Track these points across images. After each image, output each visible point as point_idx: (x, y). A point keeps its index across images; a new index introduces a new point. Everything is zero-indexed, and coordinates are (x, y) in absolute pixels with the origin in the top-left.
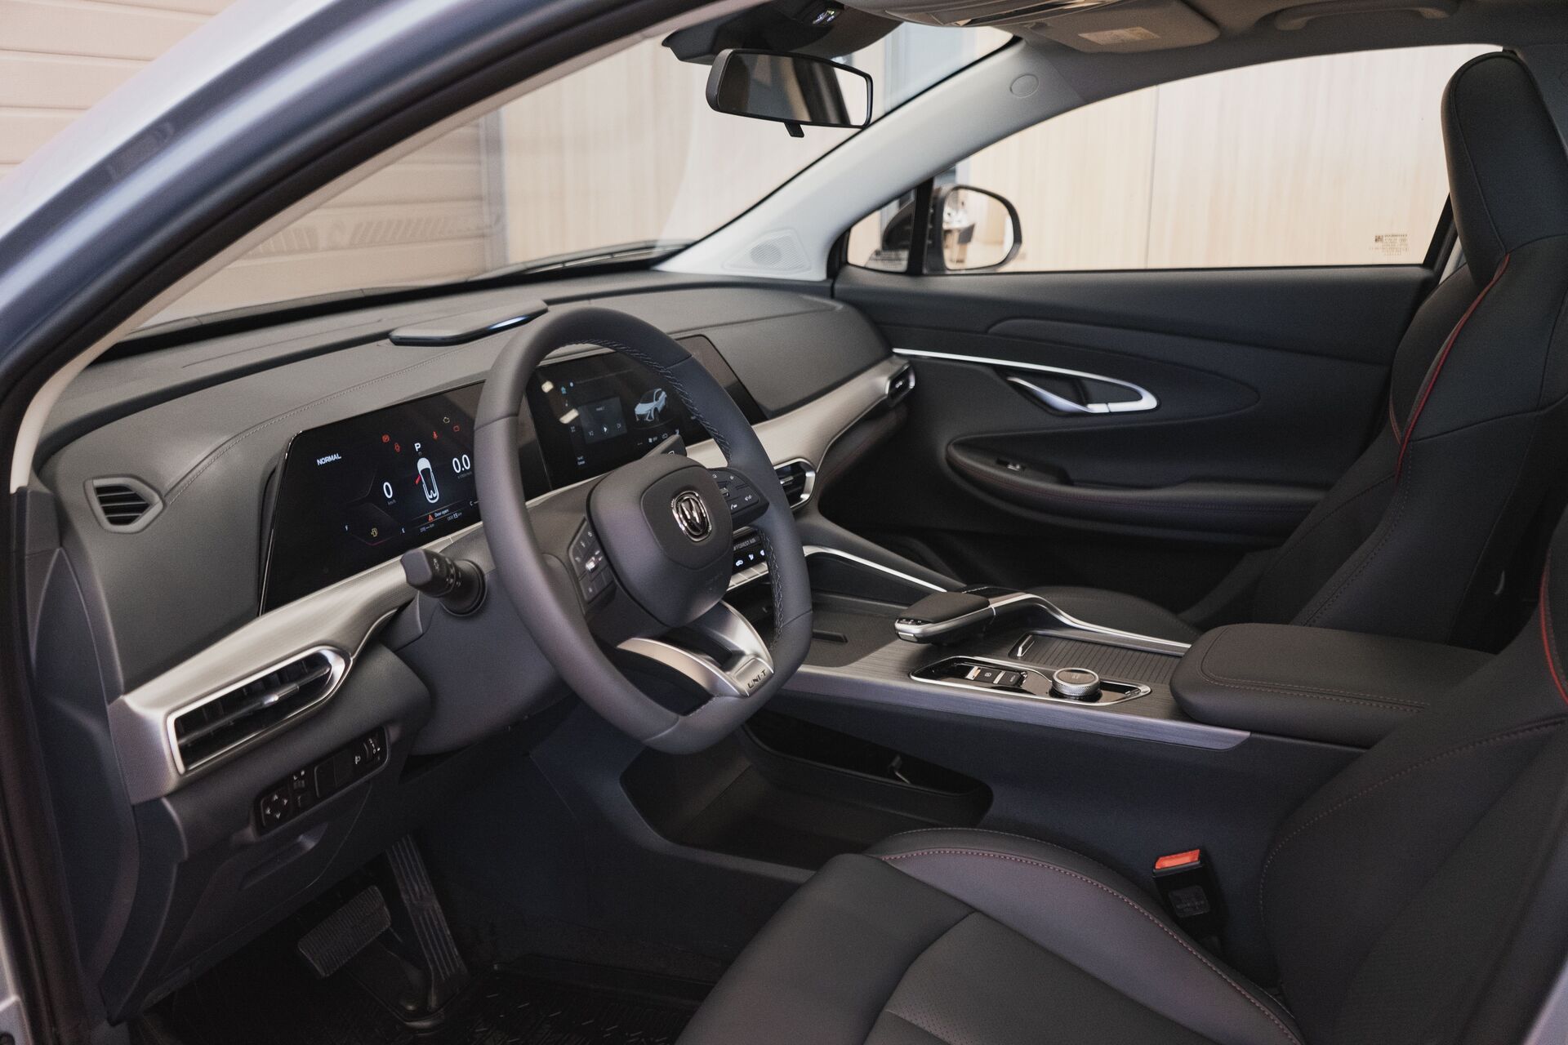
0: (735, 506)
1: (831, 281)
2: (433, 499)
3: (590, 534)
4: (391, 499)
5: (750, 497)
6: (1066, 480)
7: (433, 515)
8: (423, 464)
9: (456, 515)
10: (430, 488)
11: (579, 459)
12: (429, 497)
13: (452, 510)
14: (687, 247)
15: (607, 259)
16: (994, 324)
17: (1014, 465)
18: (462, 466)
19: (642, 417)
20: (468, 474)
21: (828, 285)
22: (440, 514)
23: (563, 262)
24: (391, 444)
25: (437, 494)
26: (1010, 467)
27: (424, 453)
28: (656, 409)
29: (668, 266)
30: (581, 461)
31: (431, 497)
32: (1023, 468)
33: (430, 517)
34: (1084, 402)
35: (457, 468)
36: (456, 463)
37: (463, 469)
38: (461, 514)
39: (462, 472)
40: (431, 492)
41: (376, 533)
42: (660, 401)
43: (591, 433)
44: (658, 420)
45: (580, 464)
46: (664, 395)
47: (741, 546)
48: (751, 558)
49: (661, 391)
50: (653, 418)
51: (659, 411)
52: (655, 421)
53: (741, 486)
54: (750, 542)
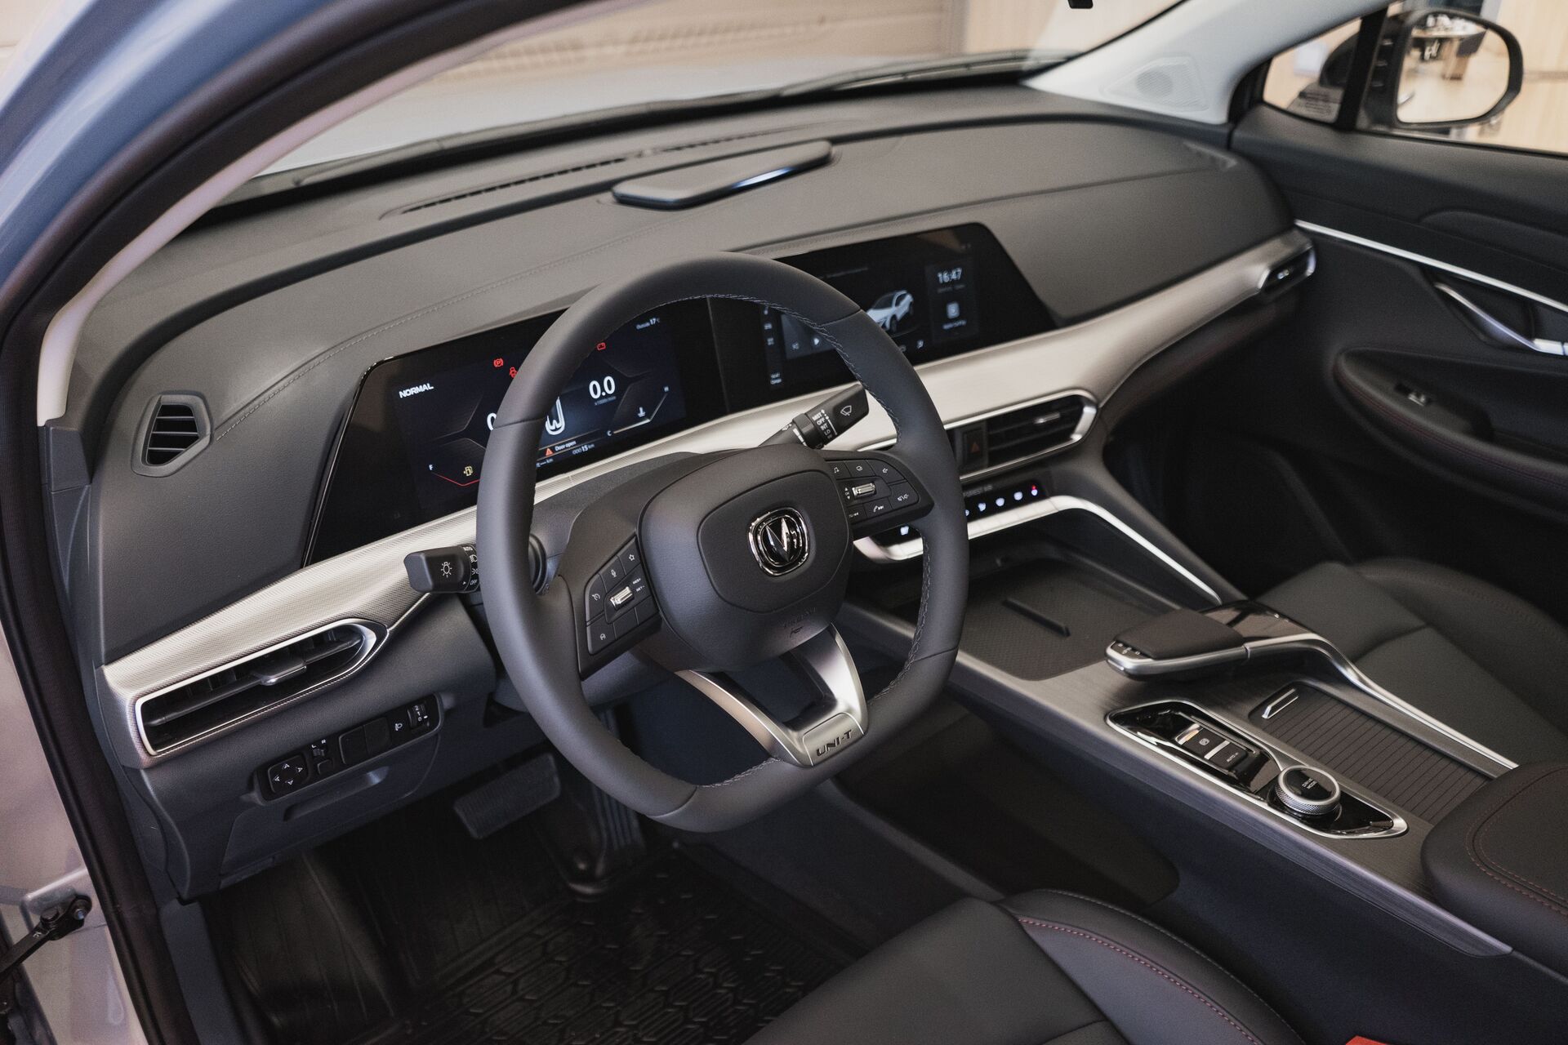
0: (882, 507)
1: (1231, 125)
2: (556, 429)
3: (632, 557)
5: (906, 497)
6: (1483, 430)
7: (553, 449)
9: (585, 448)
10: (553, 417)
11: (773, 376)
12: (549, 428)
13: (580, 441)
14: (1070, 59)
15: (962, 72)
16: (1432, 212)
17: (1418, 396)
18: (603, 389)
20: (610, 399)
21: (1225, 131)
22: (563, 447)
23: (904, 74)
24: (505, 368)
25: (562, 424)
26: (1412, 398)
28: (894, 317)
29: (1040, 83)
30: (776, 378)
31: (554, 428)
32: (1429, 402)
33: (549, 452)
34: (1530, 336)
35: (596, 393)
36: (595, 387)
37: (604, 394)
38: (593, 446)
39: (601, 397)
40: (554, 421)
41: (471, 472)
42: (902, 306)
43: (795, 346)
44: (894, 329)
45: (774, 382)
46: (908, 298)
47: (971, 493)
48: (982, 507)
49: (905, 294)
50: (889, 327)
51: (898, 319)
52: (891, 331)
53: (895, 483)
54: (985, 489)
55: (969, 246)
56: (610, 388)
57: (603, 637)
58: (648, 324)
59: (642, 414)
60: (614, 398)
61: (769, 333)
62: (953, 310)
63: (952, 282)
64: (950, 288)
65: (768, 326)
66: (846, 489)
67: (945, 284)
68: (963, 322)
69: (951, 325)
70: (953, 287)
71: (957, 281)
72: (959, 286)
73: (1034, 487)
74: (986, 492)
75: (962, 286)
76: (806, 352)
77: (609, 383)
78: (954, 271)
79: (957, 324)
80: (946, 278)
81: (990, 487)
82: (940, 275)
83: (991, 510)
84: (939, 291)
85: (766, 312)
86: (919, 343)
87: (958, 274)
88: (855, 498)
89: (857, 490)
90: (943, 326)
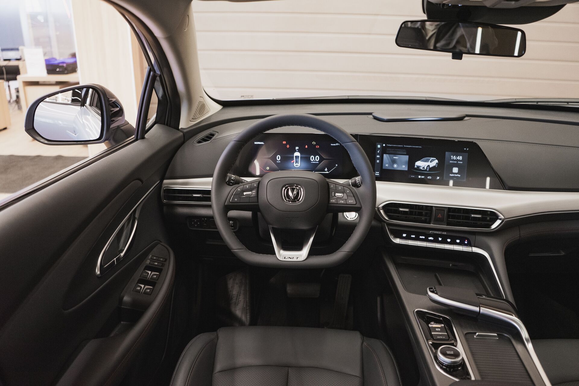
0: (343, 202)
3: (255, 185)
4: (279, 161)
8: (297, 154)
11: (376, 172)
12: (295, 164)
18: (315, 159)
19: (418, 167)
20: (316, 162)
24: (286, 145)
25: (299, 165)
27: (299, 151)
28: (429, 166)
31: (296, 165)
36: (312, 158)
37: (315, 160)
39: (314, 161)
40: (297, 163)
41: (268, 169)
42: (434, 163)
43: (387, 165)
44: (428, 170)
45: (376, 174)
46: (436, 161)
47: (436, 232)
48: (440, 239)
49: (435, 160)
50: (425, 169)
51: (430, 167)
52: (426, 170)
53: (350, 196)
54: (443, 233)
55: (468, 149)
57: (236, 200)
58: (335, 145)
59: (326, 170)
60: (318, 162)
61: (378, 159)
62: (455, 170)
63: (457, 160)
64: (456, 162)
65: (378, 156)
66: (333, 193)
67: (453, 160)
68: (459, 176)
69: (453, 175)
70: (457, 162)
71: (460, 161)
72: (460, 162)
73: (466, 241)
74: (443, 235)
75: (461, 163)
76: (391, 168)
77: (317, 158)
78: (459, 157)
79: (456, 175)
80: (455, 158)
81: (445, 233)
82: (452, 156)
83: (444, 242)
84: (451, 162)
85: (378, 152)
86: (438, 177)
87: (460, 158)
88: (335, 196)
89: (337, 194)
90: (450, 175)
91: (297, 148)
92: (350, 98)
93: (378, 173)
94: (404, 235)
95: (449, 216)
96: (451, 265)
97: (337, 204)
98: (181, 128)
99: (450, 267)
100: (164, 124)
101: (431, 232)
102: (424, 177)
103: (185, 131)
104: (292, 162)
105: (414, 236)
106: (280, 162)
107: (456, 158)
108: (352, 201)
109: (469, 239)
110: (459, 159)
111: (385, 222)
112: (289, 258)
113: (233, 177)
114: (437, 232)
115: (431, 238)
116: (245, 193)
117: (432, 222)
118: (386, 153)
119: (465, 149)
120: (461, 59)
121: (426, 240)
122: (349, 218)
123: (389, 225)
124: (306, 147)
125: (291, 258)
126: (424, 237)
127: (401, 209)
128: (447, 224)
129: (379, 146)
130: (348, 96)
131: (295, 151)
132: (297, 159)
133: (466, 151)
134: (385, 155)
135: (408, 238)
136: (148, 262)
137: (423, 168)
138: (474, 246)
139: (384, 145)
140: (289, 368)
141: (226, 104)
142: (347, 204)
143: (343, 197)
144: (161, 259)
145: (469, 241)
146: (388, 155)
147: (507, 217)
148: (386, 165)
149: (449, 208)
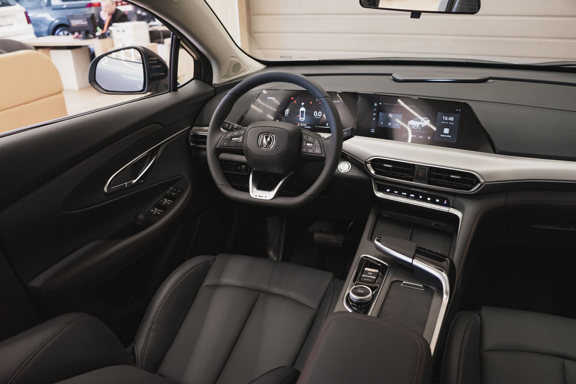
0: (311, 151)
2: (302, 120)
7: (300, 124)
8: (303, 109)
9: (308, 127)
10: (302, 116)
11: (372, 130)
12: (300, 119)
13: (307, 125)
18: (318, 114)
19: (411, 125)
20: (319, 118)
22: (302, 125)
24: (294, 100)
25: (304, 119)
27: (304, 106)
28: (421, 125)
30: (373, 131)
33: (298, 125)
35: (315, 115)
36: (316, 113)
37: (318, 116)
38: (311, 128)
39: (317, 116)
40: (302, 118)
42: (426, 123)
44: (420, 129)
45: (372, 131)
46: (428, 121)
47: (417, 190)
48: (421, 197)
49: (427, 119)
50: (417, 128)
51: (422, 127)
52: (418, 130)
53: (317, 146)
54: (424, 191)
55: (460, 110)
56: (320, 115)
57: (225, 144)
58: (336, 102)
59: (327, 125)
60: (320, 118)
61: (374, 116)
62: (446, 131)
63: (449, 121)
64: (447, 123)
65: (374, 114)
66: (305, 143)
67: (445, 121)
68: (450, 137)
69: (444, 136)
70: (449, 123)
71: (451, 121)
72: (451, 123)
73: (446, 201)
74: (424, 193)
75: (453, 124)
76: (385, 126)
77: (320, 113)
78: (450, 117)
79: (447, 136)
80: (446, 119)
81: (426, 192)
82: (444, 117)
83: (424, 200)
84: (442, 122)
85: (375, 110)
86: (429, 137)
87: (452, 119)
88: (306, 146)
89: (308, 144)
90: (441, 135)
91: (303, 104)
92: (388, 59)
93: (374, 130)
94: (388, 190)
95: (430, 175)
96: (433, 224)
97: (307, 153)
98: (214, 84)
99: (432, 226)
100: (201, 80)
101: (412, 189)
102: (415, 136)
103: (216, 86)
104: (298, 116)
105: (397, 192)
106: (288, 116)
107: (448, 119)
108: (318, 151)
109: (448, 200)
110: (450, 120)
111: (372, 177)
112: (259, 196)
113: (236, 126)
114: (419, 190)
115: (412, 195)
116: (233, 139)
117: (414, 180)
118: (382, 112)
119: (457, 110)
120: (419, 17)
121: (408, 197)
122: (343, 171)
123: (376, 179)
124: (311, 103)
125: (261, 197)
126: (406, 194)
127: (385, 165)
128: (428, 183)
129: (376, 105)
130: (387, 58)
131: (301, 106)
132: (303, 114)
133: (458, 112)
134: (380, 113)
135: (391, 193)
136: (168, 192)
137: (415, 127)
138: (453, 207)
139: (380, 104)
140: (261, 293)
141: (269, 64)
142: (314, 153)
143: (312, 147)
144: (179, 191)
145: (448, 202)
146: (383, 113)
147: (487, 180)
148: (381, 123)
149: (430, 167)
